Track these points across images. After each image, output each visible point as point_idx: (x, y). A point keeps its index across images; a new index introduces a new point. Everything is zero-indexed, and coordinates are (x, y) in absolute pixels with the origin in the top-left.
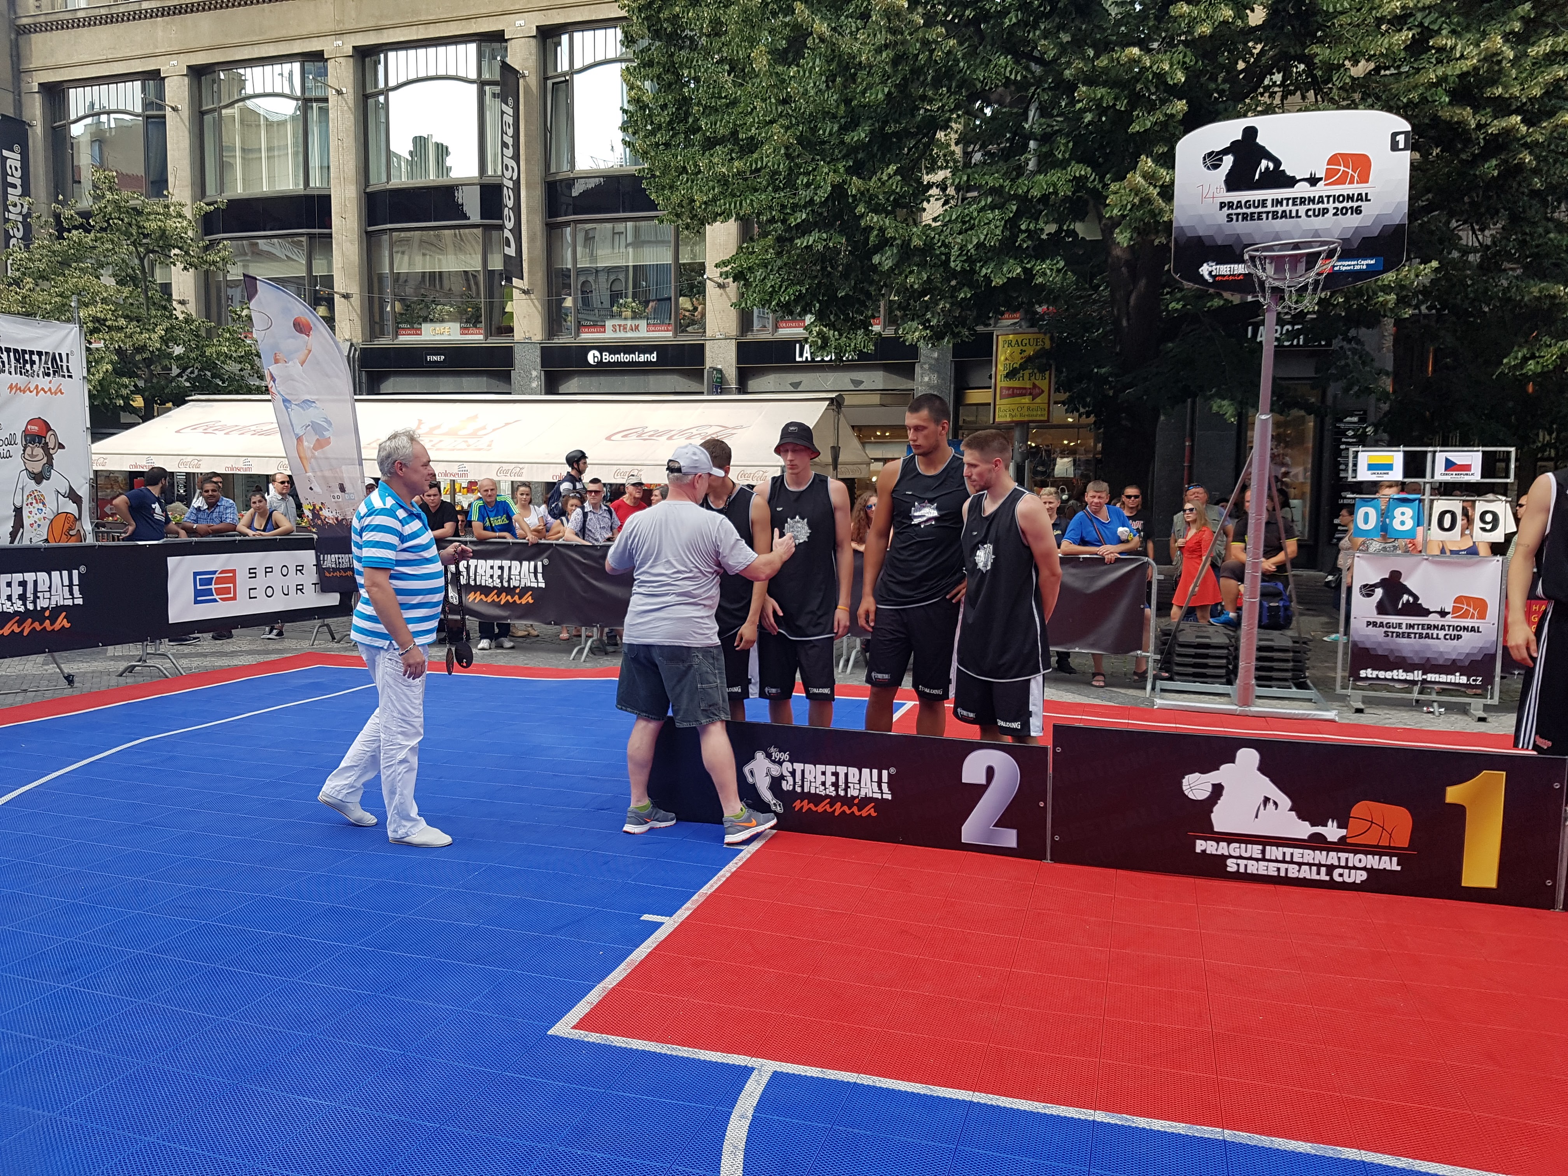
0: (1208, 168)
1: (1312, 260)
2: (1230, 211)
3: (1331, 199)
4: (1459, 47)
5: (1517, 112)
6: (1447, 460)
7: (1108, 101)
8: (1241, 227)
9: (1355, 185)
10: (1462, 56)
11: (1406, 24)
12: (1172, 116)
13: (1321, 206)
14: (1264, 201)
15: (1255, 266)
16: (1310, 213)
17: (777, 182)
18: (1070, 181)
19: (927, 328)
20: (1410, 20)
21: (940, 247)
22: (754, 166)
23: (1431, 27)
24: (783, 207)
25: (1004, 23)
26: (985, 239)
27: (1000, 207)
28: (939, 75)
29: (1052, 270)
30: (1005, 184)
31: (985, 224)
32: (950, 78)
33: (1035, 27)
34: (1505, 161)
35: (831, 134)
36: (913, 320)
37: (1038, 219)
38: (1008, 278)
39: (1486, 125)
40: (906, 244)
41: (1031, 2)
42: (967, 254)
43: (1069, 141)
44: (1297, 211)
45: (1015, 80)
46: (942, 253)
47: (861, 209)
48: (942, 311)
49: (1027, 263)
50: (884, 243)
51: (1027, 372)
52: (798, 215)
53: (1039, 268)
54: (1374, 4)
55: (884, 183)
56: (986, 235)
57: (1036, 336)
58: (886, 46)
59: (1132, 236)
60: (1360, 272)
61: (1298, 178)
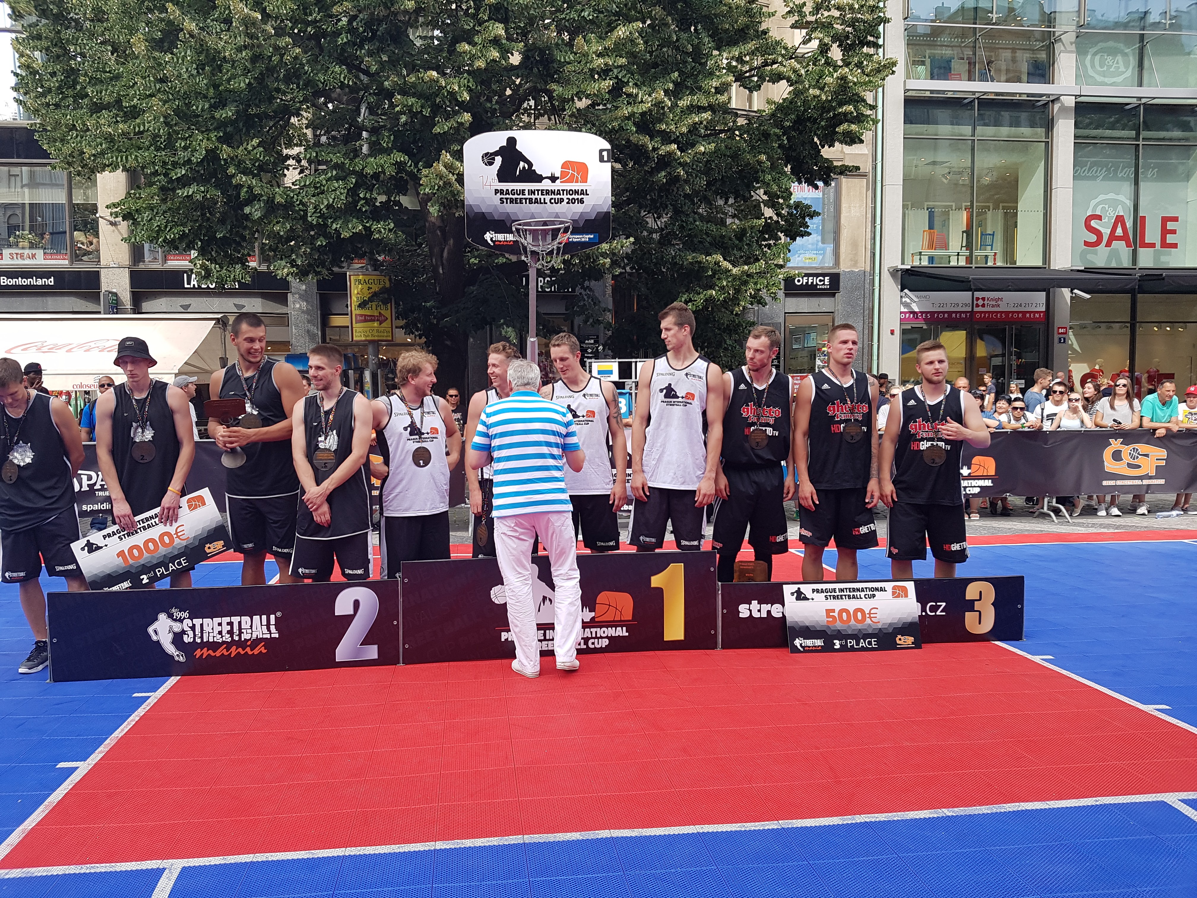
0: (486, 164)
1: (555, 233)
2: (502, 196)
3: (565, 192)
4: (640, 95)
5: (674, 142)
7: (417, 108)
8: (509, 208)
9: (579, 184)
10: (642, 101)
11: (608, 76)
12: (462, 124)
13: (559, 196)
14: (523, 191)
15: (520, 236)
16: (553, 201)
17: (159, 143)
18: (393, 164)
19: (293, 266)
20: (611, 73)
21: (298, 205)
22: (137, 129)
23: (623, 80)
24: (165, 163)
25: (336, 41)
26: (333, 202)
27: (343, 179)
28: (289, 74)
29: (385, 229)
30: (346, 162)
31: (332, 191)
32: (298, 77)
33: (361, 47)
34: (670, 173)
35: (203, 110)
36: (282, 259)
37: (371, 191)
38: (353, 232)
39: (658, 149)
40: (270, 201)
41: (357, 29)
42: (320, 212)
43: (391, 135)
44: (544, 199)
45: (348, 84)
46: (300, 210)
47: (232, 170)
48: (305, 254)
49: (367, 223)
50: (253, 198)
51: (374, 304)
52: (178, 170)
53: (375, 227)
54: (588, 59)
55: (249, 153)
56: (334, 200)
57: (379, 277)
58: (245, 47)
59: (440, 209)
60: (585, 242)
61: (544, 176)
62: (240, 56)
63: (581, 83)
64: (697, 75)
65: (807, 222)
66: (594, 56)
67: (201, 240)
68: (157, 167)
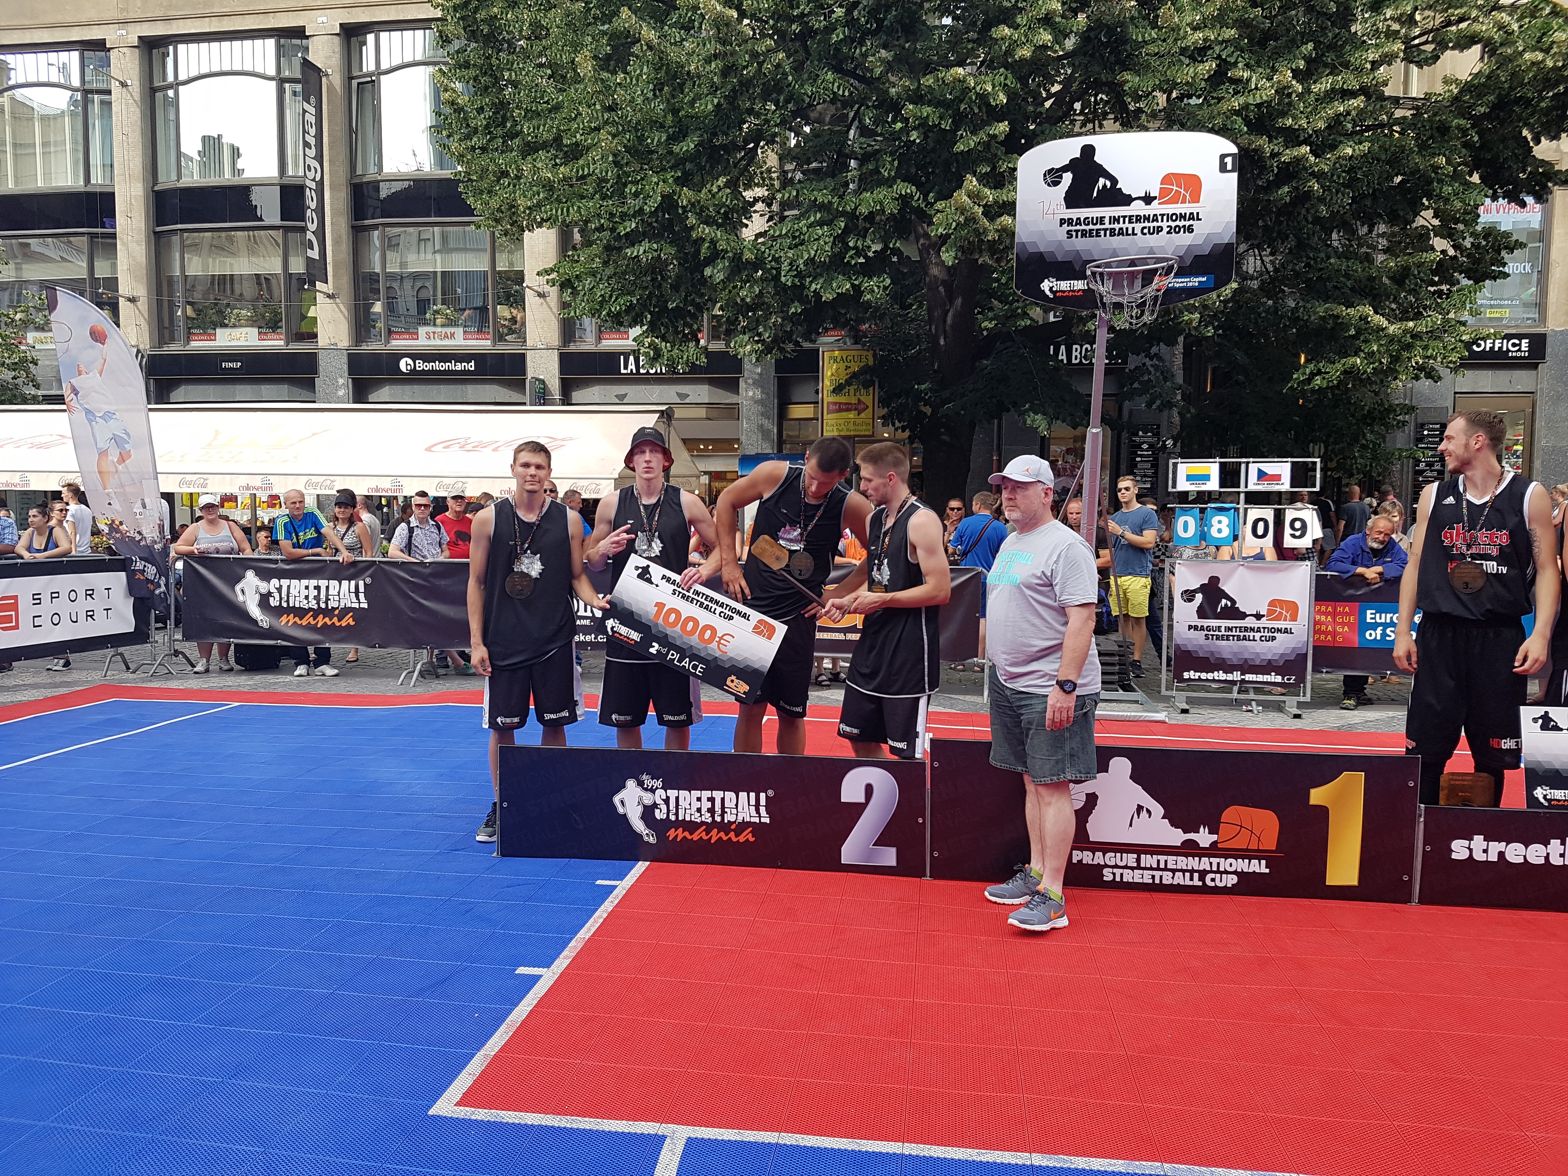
0: (1049, 185)
1: (1148, 277)
2: (1070, 228)
3: (1165, 218)
4: (1254, 79)
5: (1305, 142)
6: (1260, 471)
7: (933, 120)
8: (1080, 244)
9: (1187, 205)
10: (1256, 88)
11: (1205, 56)
12: (995, 136)
13: (1155, 224)
14: (1102, 218)
15: (1096, 282)
16: (1146, 231)
17: (605, 190)
18: (896, 199)
19: (757, 342)
20: (1210, 52)
21: (770, 262)
22: (581, 173)
23: (1228, 59)
24: (612, 215)
25: (830, 39)
26: (815, 255)
27: (830, 223)
28: (768, 88)
29: (879, 287)
30: (834, 201)
31: (815, 240)
32: (780, 91)
33: (862, 43)
34: (1296, 189)
35: (658, 144)
36: (744, 333)
37: (864, 237)
38: (838, 293)
39: (1279, 154)
40: (737, 257)
41: (858, 19)
42: (796, 269)
43: (894, 160)
44: (1133, 228)
45: (843, 96)
46: (772, 268)
47: (692, 220)
48: (774, 325)
49: (856, 280)
50: (715, 255)
51: (852, 388)
52: (627, 223)
53: (867, 284)
54: (1178, 34)
55: (714, 196)
56: (816, 251)
57: (860, 353)
58: (716, 56)
59: (956, 254)
60: (1193, 289)
61: (1133, 196)
62: (708, 68)
63: (1167, 69)
64: (1342, 47)
65: (1503, 258)
66: (1188, 29)
67: (650, 313)
68: (602, 221)
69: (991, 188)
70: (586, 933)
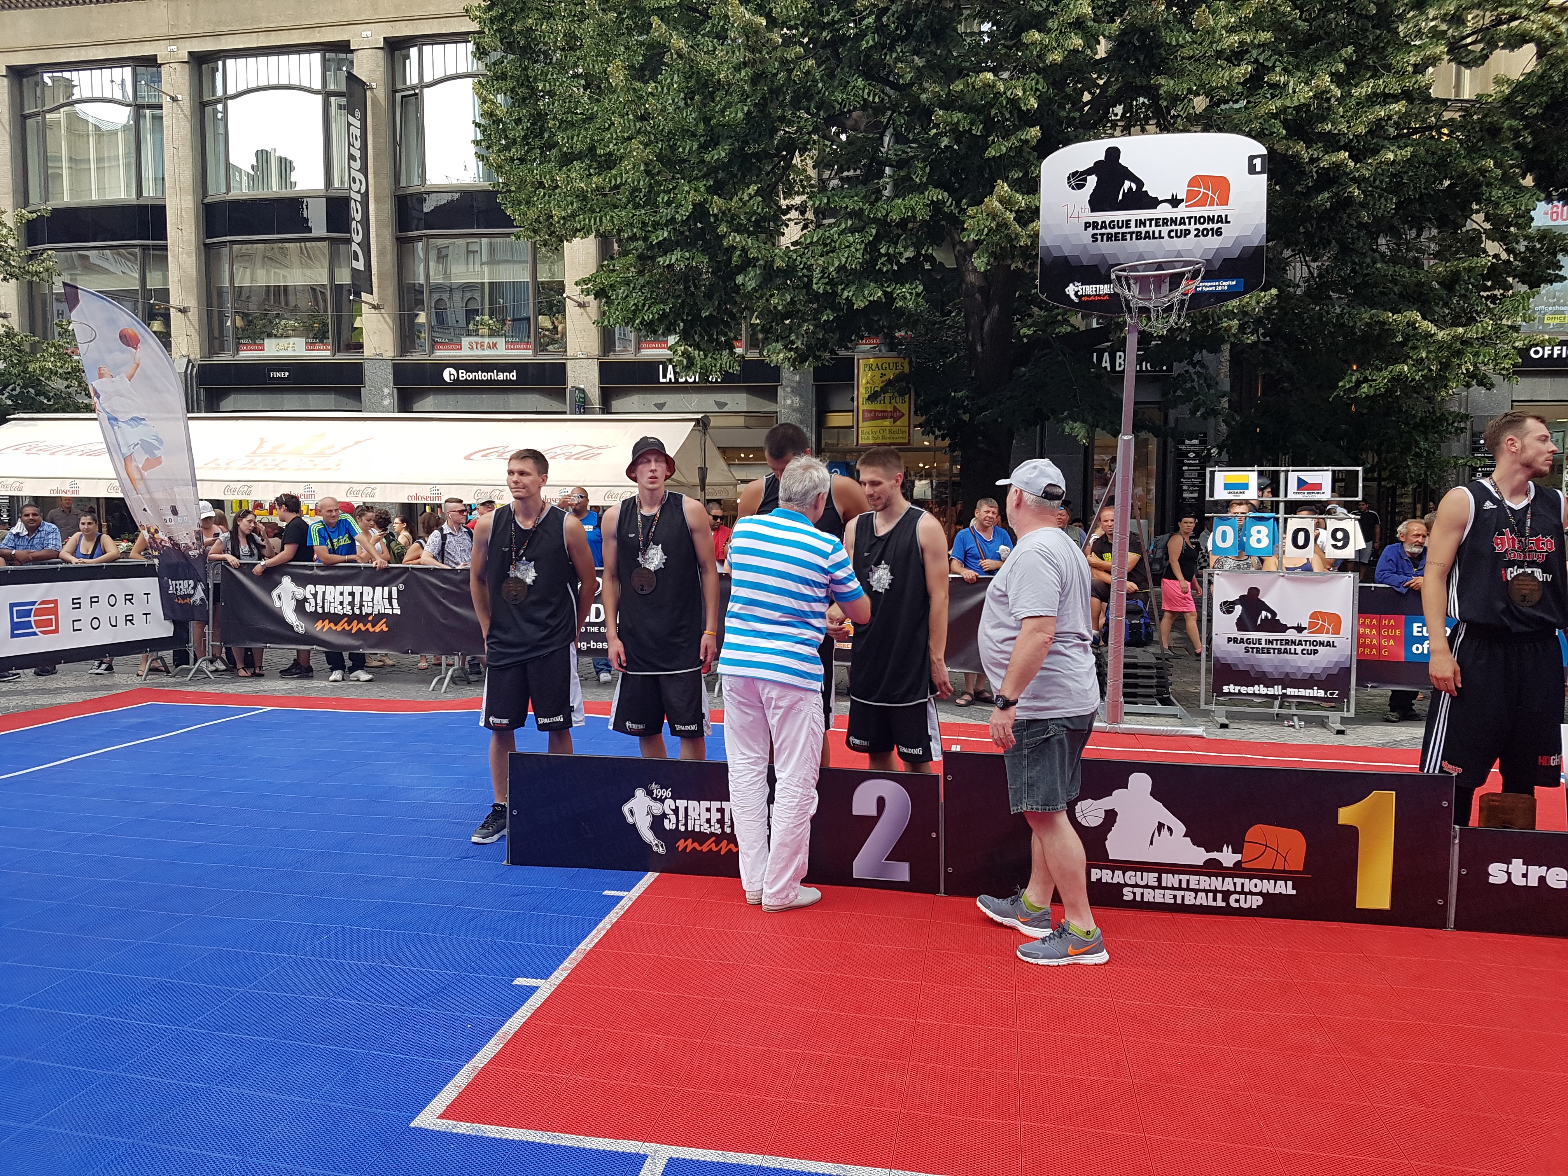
0: (1073, 188)
1: (1175, 281)
2: (1095, 231)
3: (1193, 220)
4: (1292, 82)
5: (1345, 147)
6: (1299, 479)
7: (964, 126)
8: (1106, 247)
9: (1215, 207)
10: (1294, 92)
11: (1242, 60)
12: (1026, 142)
13: (1183, 227)
14: (1128, 221)
15: (1122, 286)
16: (1173, 234)
17: (637, 199)
18: (928, 205)
19: (791, 350)
20: (1248, 55)
21: (802, 269)
22: (613, 182)
23: (1266, 64)
24: (644, 224)
25: (861, 45)
26: (846, 262)
27: (861, 230)
28: (798, 96)
29: (911, 294)
30: (865, 207)
31: (846, 247)
32: (810, 99)
33: (892, 49)
34: (1336, 194)
35: (689, 152)
36: (777, 341)
37: (896, 243)
38: (870, 301)
39: (1318, 159)
40: (769, 266)
41: (888, 25)
42: (828, 277)
43: (926, 166)
44: (1160, 232)
45: (874, 102)
46: (804, 275)
47: (723, 229)
48: (807, 333)
49: (888, 287)
50: (747, 263)
51: (888, 395)
52: (660, 232)
53: (899, 291)
54: (1214, 38)
55: (745, 204)
56: (847, 258)
57: (895, 360)
58: (745, 64)
59: (989, 260)
60: (1222, 293)
61: (1160, 199)
62: (737, 76)
63: (1202, 72)
64: (1384, 49)
65: (1559, 261)
66: (1224, 32)
67: (683, 321)
68: (635, 230)
69: (1023, 194)
70: (587, 945)
